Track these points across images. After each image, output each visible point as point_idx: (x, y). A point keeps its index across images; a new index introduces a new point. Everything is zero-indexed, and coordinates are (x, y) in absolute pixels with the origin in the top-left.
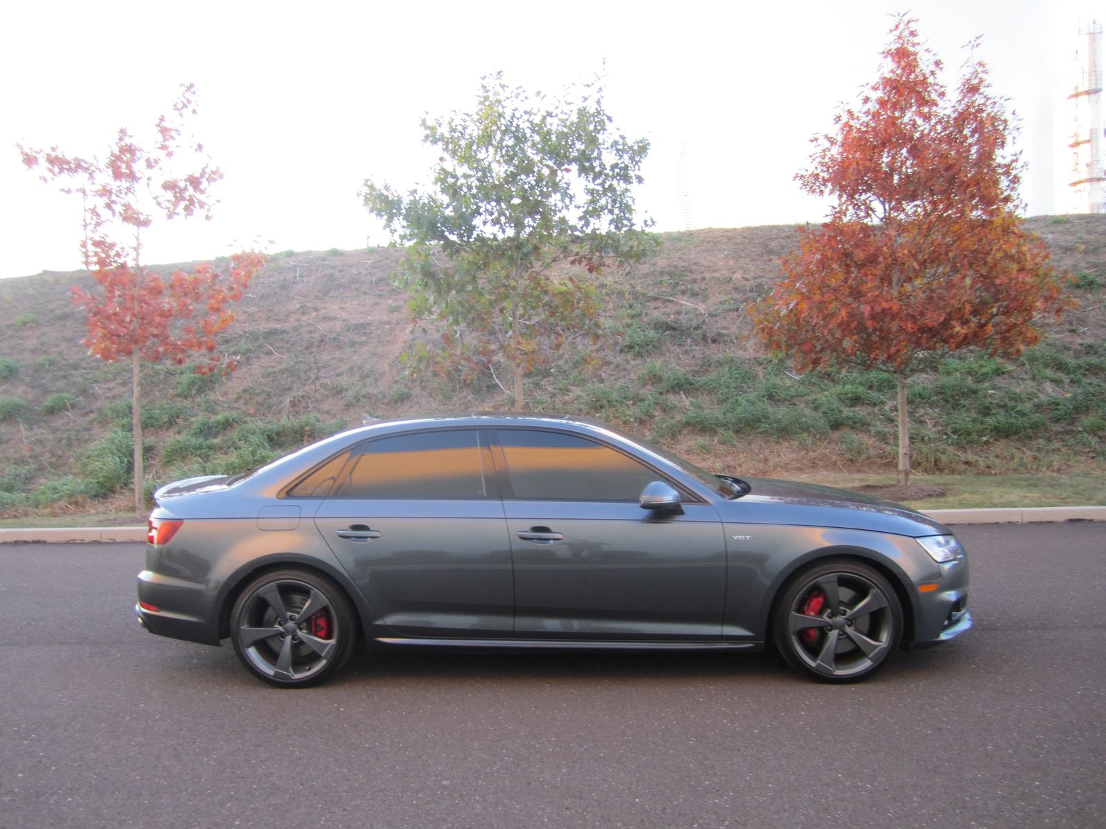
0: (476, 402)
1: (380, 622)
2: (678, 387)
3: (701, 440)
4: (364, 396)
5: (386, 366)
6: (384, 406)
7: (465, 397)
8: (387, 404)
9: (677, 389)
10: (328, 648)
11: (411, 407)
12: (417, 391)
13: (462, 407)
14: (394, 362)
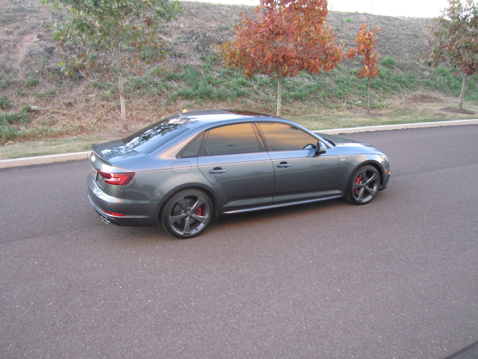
0: (75, 85)
1: (225, 206)
2: (170, 78)
3: (187, 102)
4: (12, 83)
5: (18, 66)
6: (25, 88)
7: (69, 83)
8: (27, 86)
9: (170, 79)
10: (205, 220)
11: (41, 88)
12: (41, 80)
13: (69, 88)
14: (22, 64)
